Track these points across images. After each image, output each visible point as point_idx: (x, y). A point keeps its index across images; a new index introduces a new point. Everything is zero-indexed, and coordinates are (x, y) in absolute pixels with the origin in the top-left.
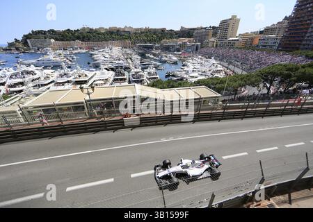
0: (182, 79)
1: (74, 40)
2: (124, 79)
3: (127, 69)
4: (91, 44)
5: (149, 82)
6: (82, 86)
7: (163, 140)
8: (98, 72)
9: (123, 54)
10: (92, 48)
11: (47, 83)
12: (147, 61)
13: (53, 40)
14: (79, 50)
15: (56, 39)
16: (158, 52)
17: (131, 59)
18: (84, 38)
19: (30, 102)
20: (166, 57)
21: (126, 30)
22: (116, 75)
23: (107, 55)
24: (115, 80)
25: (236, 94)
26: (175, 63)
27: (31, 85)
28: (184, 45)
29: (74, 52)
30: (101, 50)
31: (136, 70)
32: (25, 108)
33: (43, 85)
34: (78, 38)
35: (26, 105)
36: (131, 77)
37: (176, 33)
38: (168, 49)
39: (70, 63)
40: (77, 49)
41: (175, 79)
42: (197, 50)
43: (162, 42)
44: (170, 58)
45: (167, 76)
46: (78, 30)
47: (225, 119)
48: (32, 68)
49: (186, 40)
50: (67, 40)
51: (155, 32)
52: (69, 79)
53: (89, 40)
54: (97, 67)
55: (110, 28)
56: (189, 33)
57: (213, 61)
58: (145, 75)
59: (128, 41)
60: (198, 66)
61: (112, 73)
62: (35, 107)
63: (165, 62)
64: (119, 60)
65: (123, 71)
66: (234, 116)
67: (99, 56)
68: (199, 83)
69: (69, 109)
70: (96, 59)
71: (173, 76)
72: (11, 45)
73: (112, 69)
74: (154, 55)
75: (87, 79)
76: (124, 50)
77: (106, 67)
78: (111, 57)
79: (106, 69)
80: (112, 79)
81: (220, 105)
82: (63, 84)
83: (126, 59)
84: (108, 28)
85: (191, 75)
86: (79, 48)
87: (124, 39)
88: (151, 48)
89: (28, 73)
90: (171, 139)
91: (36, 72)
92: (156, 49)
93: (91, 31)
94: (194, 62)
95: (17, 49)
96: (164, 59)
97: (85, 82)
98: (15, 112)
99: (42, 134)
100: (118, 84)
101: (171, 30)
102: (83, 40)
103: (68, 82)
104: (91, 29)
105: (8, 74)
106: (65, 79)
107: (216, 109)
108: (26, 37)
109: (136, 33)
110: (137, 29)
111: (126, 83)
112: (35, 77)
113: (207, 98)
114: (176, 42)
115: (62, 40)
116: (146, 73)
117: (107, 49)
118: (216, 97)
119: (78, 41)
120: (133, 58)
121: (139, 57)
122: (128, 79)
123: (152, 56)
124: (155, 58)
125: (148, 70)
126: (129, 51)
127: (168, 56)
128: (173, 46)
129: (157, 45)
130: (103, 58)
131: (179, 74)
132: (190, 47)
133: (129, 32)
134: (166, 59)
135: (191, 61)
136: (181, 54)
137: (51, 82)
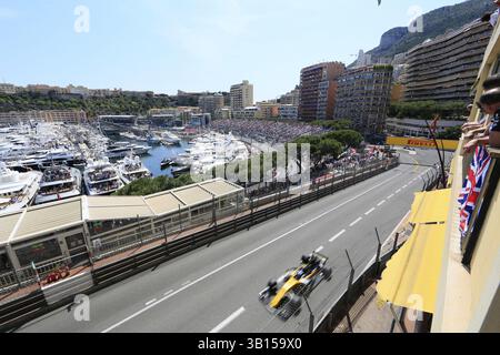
2: (71, 184)
3: (77, 162)
5: (128, 182)
7: (151, 304)
9: (67, 135)
12: (121, 145)
16: (143, 128)
17: (86, 142)
20: (160, 135)
21: (72, 91)
22: (46, 180)
23: (22, 139)
24: (43, 190)
26: (177, 144)
28: (186, 116)
30: (6, 129)
31: (96, 164)
36: (87, 179)
37: (172, 99)
38: (161, 123)
41: (179, 169)
42: (207, 122)
43: (149, 112)
44: (167, 137)
45: (163, 167)
47: (256, 223)
49: (189, 109)
51: (134, 96)
55: (29, 86)
56: (191, 99)
57: (230, 137)
58: (119, 171)
59: (79, 112)
60: (211, 146)
61: (33, 180)
63: (158, 144)
64: (57, 146)
65: (64, 168)
66: (266, 216)
71: (175, 165)
73: (35, 167)
74: (137, 133)
76: (71, 126)
77: (16, 164)
78: (34, 141)
79: (16, 169)
80: (36, 187)
81: (247, 203)
83: (76, 144)
84: (25, 86)
87: (67, 107)
88: (130, 121)
90: (170, 294)
92: (139, 123)
94: (205, 140)
96: (155, 138)
101: (163, 95)
107: (241, 211)
109: (94, 98)
110: (98, 92)
111: (75, 192)
113: (226, 196)
114: (174, 113)
116: (121, 166)
117: (22, 127)
118: (238, 192)
120: (92, 142)
121: (106, 139)
122: (79, 183)
123: (132, 136)
124: (138, 138)
125: (125, 161)
126: (81, 129)
127: (163, 133)
128: (169, 119)
129: (140, 117)
130: (12, 145)
131: (184, 161)
132: (195, 119)
133: (79, 96)
134: (160, 138)
135: (200, 139)
136: (184, 130)
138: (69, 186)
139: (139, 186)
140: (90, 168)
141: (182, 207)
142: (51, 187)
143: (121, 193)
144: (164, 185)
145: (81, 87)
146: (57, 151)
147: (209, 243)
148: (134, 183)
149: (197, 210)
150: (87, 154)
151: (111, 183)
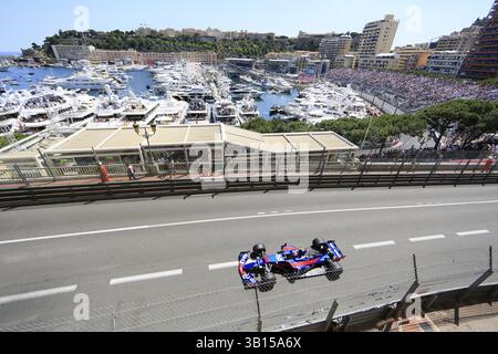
0: (296, 119)
1: (125, 49)
3: (209, 98)
4: (152, 55)
6: (137, 123)
7: (261, 214)
8: (162, 102)
9: (203, 75)
10: (153, 63)
11: (82, 116)
12: (241, 87)
13: (92, 48)
14: (134, 66)
15: (98, 46)
16: (259, 73)
17: (215, 82)
18: (141, 44)
19: (57, 145)
20: (273, 81)
21: (210, 34)
22: (191, 108)
23: (177, 75)
24: (189, 116)
25: (383, 146)
26: (287, 92)
27: (58, 118)
28: (302, 64)
29: (126, 68)
30: (169, 67)
31: (223, 101)
33: (76, 120)
34: (132, 45)
35: (49, 150)
36: (215, 113)
37: (291, 42)
38: (275, 68)
39: (118, 86)
40: (129, 63)
41: (286, 117)
42: (323, 71)
43: (267, 56)
44: (279, 83)
45: (272, 113)
46: (132, 32)
47: (363, 186)
48: (60, 92)
49: (306, 54)
50: (115, 48)
51: (256, 39)
52: (117, 111)
53: (149, 49)
54: (161, 93)
55: (183, 30)
56: (312, 43)
57: (348, 90)
58: (237, 110)
59: (212, 54)
60: (324, 98)
61: (183, 107)
62: (64, 154)
64: (196, 83)
65: (201, 102)
66: (376, 182)
67: (165, 75)
68: (324, 126)
69: (116, 159)
70: (160, 80)
71: (283, 113)
72: (26, 53)
73: (186, 99)
74: (254, 77)
75: (144, 112)
76: (206, 67)
77: (175, 94)
78: (184, 77)
79: (176, 97)
80: (185, 113)
81: (356, 164)
82: (107, 118)
83: (209, 82)
84: (180, 30)
85: (311, 113)
86: (134, 61)
87: (205, 49)
88: (249, 65)
89: (53, 99)
90: (274, 214)
91: (66, 98)
92: (257, 68)
93: (153, 35)
94: (318, 91)
95: (37, 60)
96: (269, 84)
97: (142, 117)
98: (33, 160)
100: (194, 123)
101: (284, 37)
102: (139, 50)
103: (115, 116)
104: (152, 31)
105: (23, 100)
106: (111, 111)
107: (349, 170)
108: (51, 41)
109: (225, 40)
110: (228, 34)
111: (207, 122)
112: (64, 106)
113: (335, 151)
114: (290, 58)
116: (239, 106)
117: (178, 65)
118: (350, 150)
119: (131, 51)
120: (219, 82)
121: (229, 80)
122: (209, 115)
123: (249, 79)
124: (254, 82)
125: (243, 102)
126: (213, 70)
127: (276, 80)
128: (285, 64)
129: (259, 61)
130: (171, 80)
131: (292, 110)
132: (312, 67)
133: (214, 39)
134: (273, 85)
135: (312, 89)
136: (296, 78)
137: (89, 116)
138: (204, 115)
139: (253, 124)
142: (194, 115)
144: (276, 128)
145: (216, 30)
146: (197, 87)
150: (215, 91)
151: (231, 119)
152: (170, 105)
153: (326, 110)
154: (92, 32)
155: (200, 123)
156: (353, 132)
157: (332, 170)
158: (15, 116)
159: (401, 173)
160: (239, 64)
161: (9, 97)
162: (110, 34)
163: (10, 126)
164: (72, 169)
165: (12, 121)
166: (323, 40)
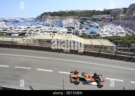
0: (98, 35)
1: (56, 16)
2: (72, 32)
4: (62, 17)
5: (81, 34)
6: (55, 33)
7: (78, 61)
8: (61, 29)
9: (73, 22)
10: (62, 19)
12: (83, 25)
13: (49, 16)
14: (57, 20)
15: (50, 16)
17: (76, 24)
18: (60, 15)
19: (36, 37)
20: (93, 24)
22: (68, 31)
23: (67, 22)
24: (68, 33)
26: (97, 27)
27: (40, 31)
28: (104, 19)
29: (55, 20)
30: (65, 20)
31: (77, 29)
32: (34, 39)
33: (43, 32)
34: (58, 15)
37: (101, 12)
38: (95, 20)
39: (53, 24)
40: (56, 19)
41: (95, 34)
42: (111, 20)
43: (93, 16)
44: (95, 24)
45: (91, 33)
46: (58, 12)
47: (115, 59)
48: (41, 26)
49: (106, 16)
50: (54, 16)
51: (90, 12)
52: (51, 31)
53: (61, 16)
54: (62, 26)
55: (70, 11)
56: (108, 12)
57: (119, 27)
58: (80, 32)
59: (77, 16)
60: (109, 29)
62: (37, 39)
63: (92, 26)
64: (71, 24)
65: (71, 29)
66: (121, 59)
67: (64, 22)
69: (46, 41)
70: (63, 23)
71: (95, 33)
72: (37, 17)
73: (67, 28)
74: (87, 23)
75: (57, 31)
76: (74, 20)
78: (68, 23)
79: (65, 28)
80: (67, 32)
81: (115, 51)
82: (49, 32)
83: (74, 24)
85: (104, 34)
86: (57, 19)
87: (75, 15)
88: (87, 19)
90: (82, 62)
91: (42, 27)
92: (89, 20)
93: (63, 12)
94: (108, 27)
95: (39, 19)
97: (56, 32)
98: (31, 40)
99: (36, 49)
100: (68, 34)
101: (99, 11)
102: (59, 16)
103: (51, 32)
105: (34, 27)
106: (50, 31)
107: (111, 53)
108: (42, 15)
109: (81, 13)
110: (82, 11)
111: (72, 34)
112: (41, 29)
114: (100, 17)
115: (52, 16)
116: (81, 31)
117: (67, 20)
118: (113, 46)
119: (57, 16)
120: (77, 24)
121: (80, 23)
122: (73, 32)
123: (86, 23)
124: (87, 24)
126: (76, 21)
127: (94, 23)
128: (98, 19)
129: (90, 18)
130: (65, 23)
131: (97, 32)
132: (107, 19)
133: (78, 12)
134: (93, 25)
135: (106, 26)
136: (101, 23)
137: (46, 31)
139: (84, 36)
140: (75, 29)
141: (92, 44)
143: (79, 37)
144: (89, 37)
145: (79, 10)
147: (96, 57)
148: (82, 35)
149: (96, 47)
150: (76, 26)
151: (78, 34)
152: (63, 29)
153: (109, 33)
154: (50, 12)
155: (70, 34)
156: (116, 41)
157: (105, 52)
158: (33, 30)
159: (133, 57)
160: (83, 19)
161: (33, 26)
162: (53, 13)
163: (31, 33)
164: (37, 43)
165: (32, 32)
166: (112, 11)
